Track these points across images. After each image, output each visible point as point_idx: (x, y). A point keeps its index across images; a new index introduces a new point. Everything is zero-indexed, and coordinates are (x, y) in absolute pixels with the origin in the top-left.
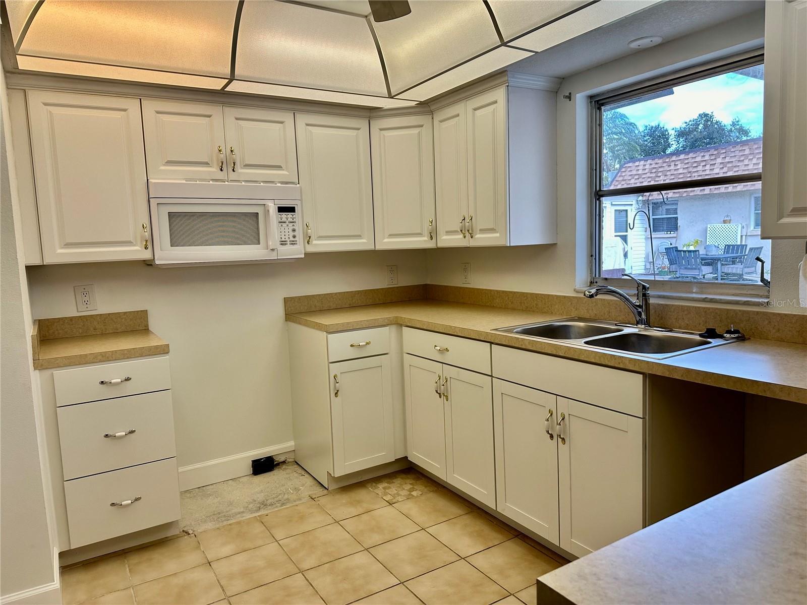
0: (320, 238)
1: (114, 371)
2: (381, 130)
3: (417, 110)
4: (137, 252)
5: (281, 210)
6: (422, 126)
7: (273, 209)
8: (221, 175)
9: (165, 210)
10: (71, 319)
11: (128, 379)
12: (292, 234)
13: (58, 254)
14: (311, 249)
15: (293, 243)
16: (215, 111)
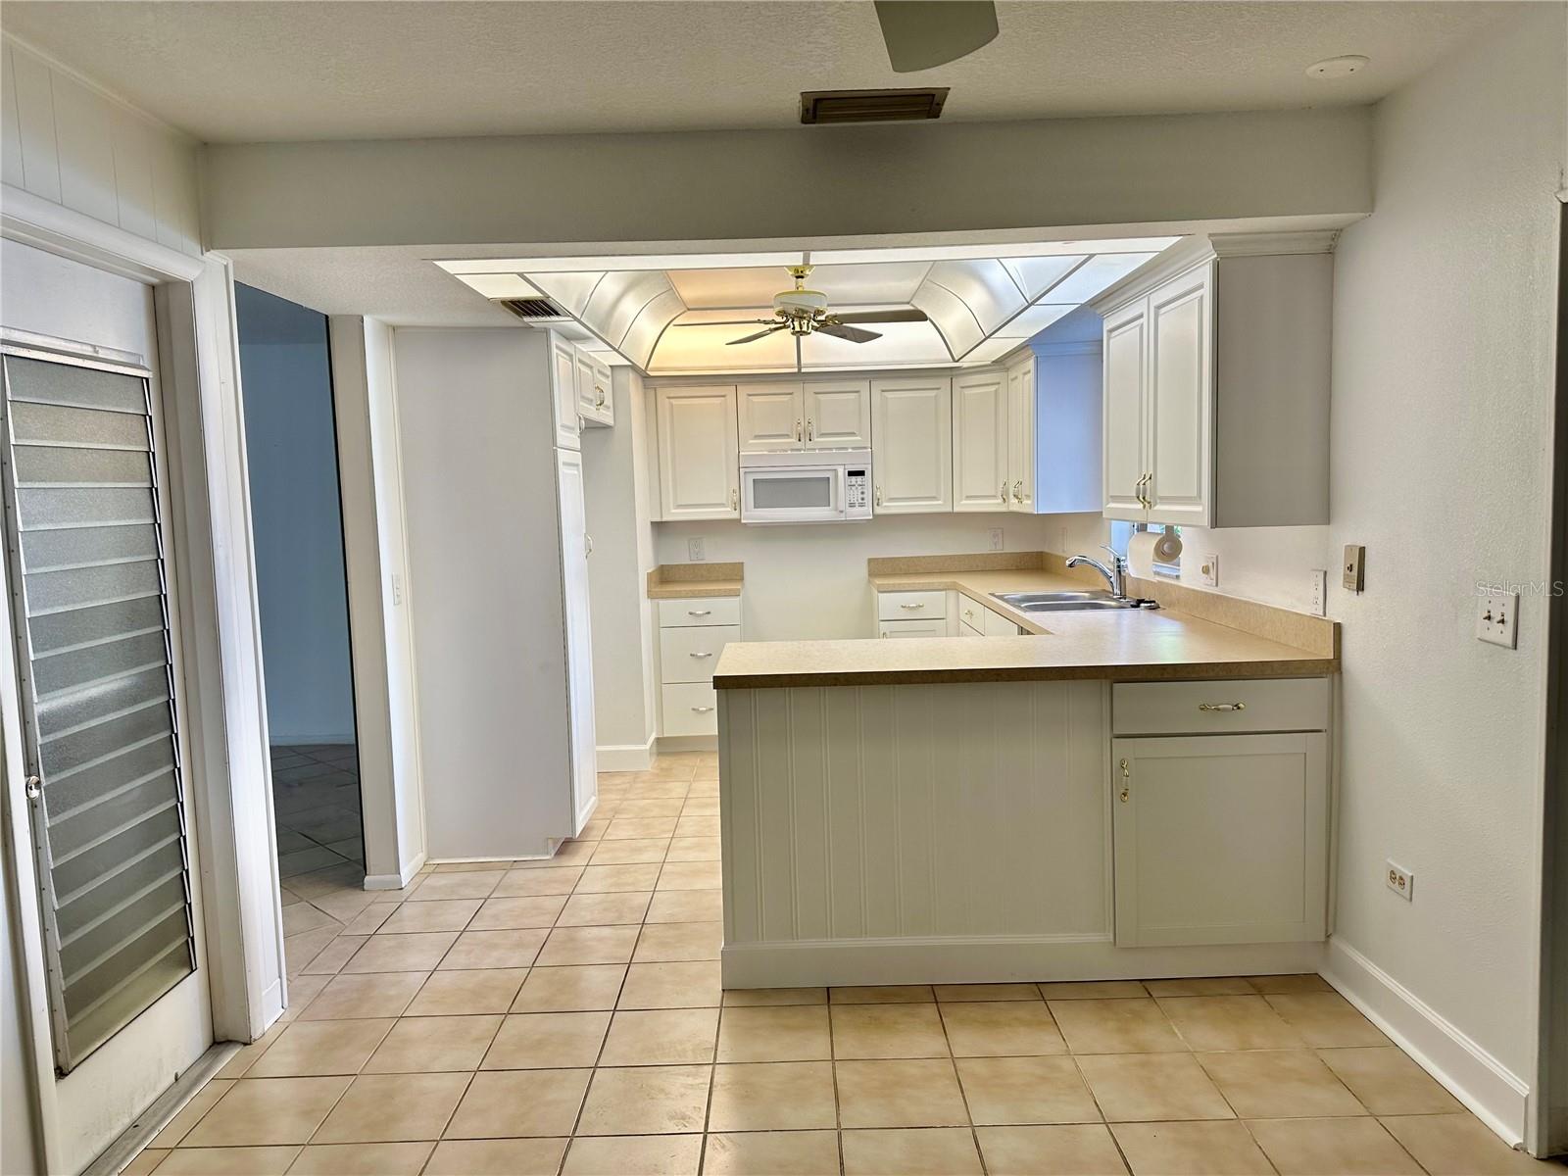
0: (892, 500)
1: (699, 605)
2: (963, 387)
3: (994, 367)
4: (727, 513)
5: (851, 474)
6: (999, 383)
7: (842, 472)
8: (799, 445)
9: (750, 478)
10: (685, 565)
11: (709, 613)
12: (861, 496)
13: (674, 514)
14: (879, 510)
15: (862, 505)
16: (796, 388)
